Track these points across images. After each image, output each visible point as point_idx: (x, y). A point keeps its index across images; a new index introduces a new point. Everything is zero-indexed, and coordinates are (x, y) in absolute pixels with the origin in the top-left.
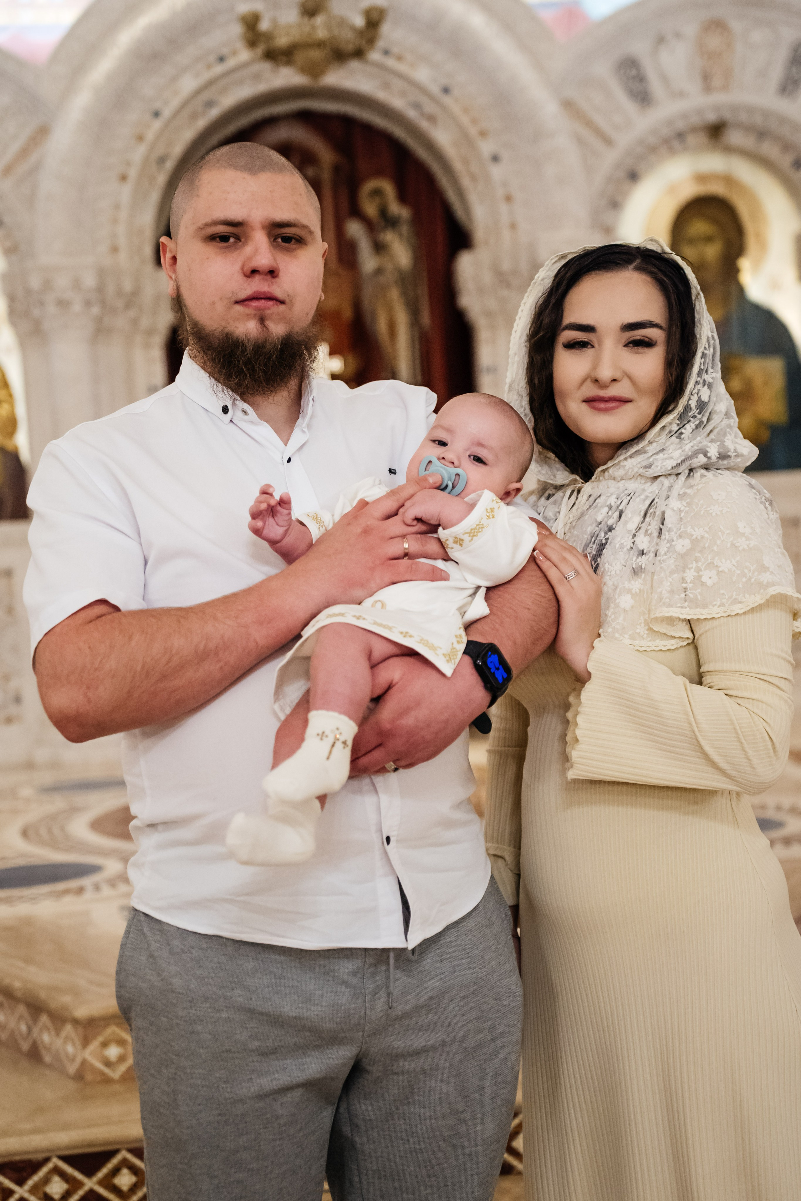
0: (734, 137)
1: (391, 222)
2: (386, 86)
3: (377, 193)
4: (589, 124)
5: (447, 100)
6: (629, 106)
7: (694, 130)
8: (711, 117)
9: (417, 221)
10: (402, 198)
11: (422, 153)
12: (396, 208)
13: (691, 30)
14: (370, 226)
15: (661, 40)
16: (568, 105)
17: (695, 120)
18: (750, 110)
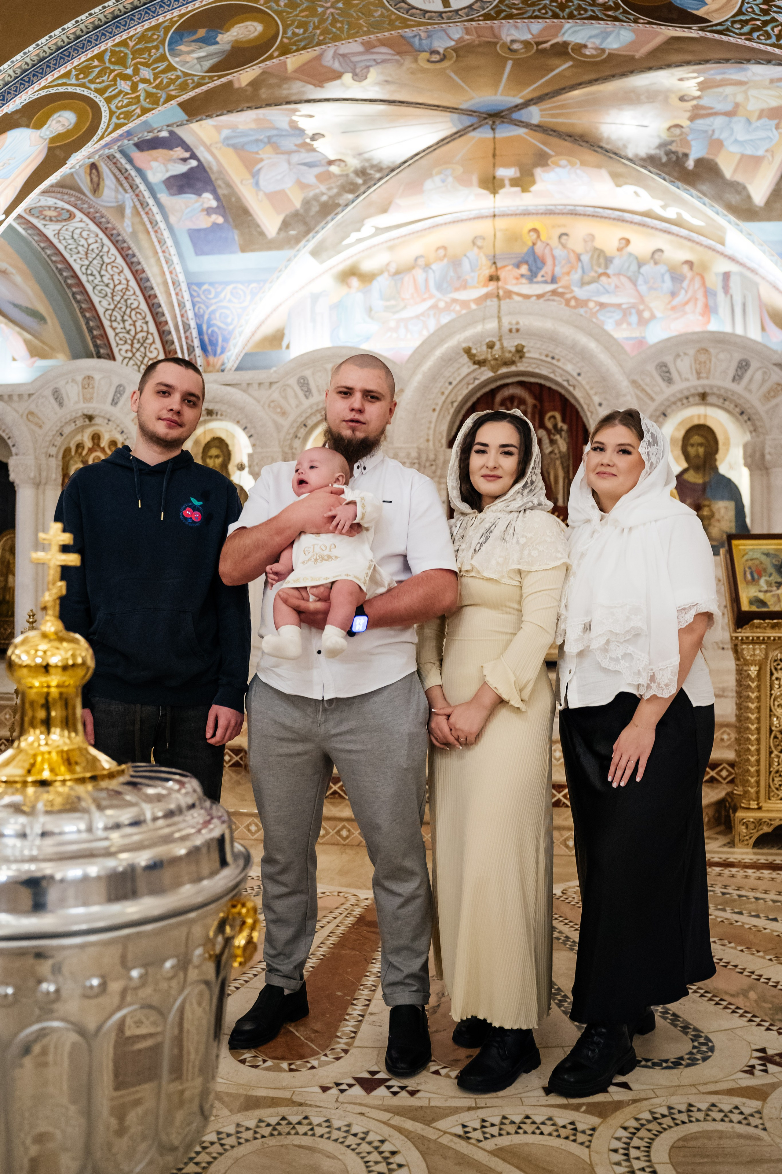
0: (711, 399)
1: (559, 431)
2: (554, 372)
3: (554, 417)
4: (643, 390)
5: (579, 378)
6: (663, 384)
7: (693, 395)
8: (701, 390)
9: (570, 430)
10: (564, 421)
11: (572, 401)
12: (560, 424)
13: (692, 352)
14: (548, 432)
15: (678, 355)
16: (634, 382)
17: (693, 391)
18: (719, 388)
